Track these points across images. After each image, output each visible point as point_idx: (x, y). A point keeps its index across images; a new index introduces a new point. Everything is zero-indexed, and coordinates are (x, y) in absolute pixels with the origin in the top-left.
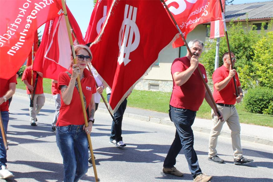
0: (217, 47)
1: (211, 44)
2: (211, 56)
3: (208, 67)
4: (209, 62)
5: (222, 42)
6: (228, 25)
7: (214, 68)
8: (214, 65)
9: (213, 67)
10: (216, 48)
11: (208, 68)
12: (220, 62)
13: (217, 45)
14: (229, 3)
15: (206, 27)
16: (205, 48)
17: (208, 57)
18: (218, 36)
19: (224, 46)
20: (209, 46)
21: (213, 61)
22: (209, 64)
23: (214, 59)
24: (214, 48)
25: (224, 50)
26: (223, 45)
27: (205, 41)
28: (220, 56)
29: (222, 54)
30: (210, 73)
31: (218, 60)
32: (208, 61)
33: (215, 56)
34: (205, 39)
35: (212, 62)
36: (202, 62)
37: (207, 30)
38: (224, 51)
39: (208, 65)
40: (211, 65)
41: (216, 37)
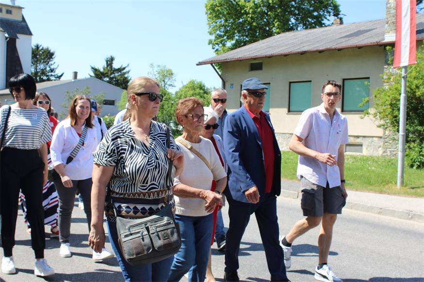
0: (403, 80)
1: (394, 77)
2: (393, 95)
4: (391, 105)
5: (411, 72)
6: (421, 45)
7: (399, 114)
8: (399, 110)
10: (401, 82)
11: (389, 114)
12: (408, 104)
13: (403, 77)
14: (421, 9)
15: (385, 49)
16: (384, 82)
17: (389, 96)
18: (406, 64)
20: (390, 79)
21: (398, 103)
22: (390, 108)
23: (399, 100)
24: (398, 82)
25: (415, 84)
26: (413, 77)
27: (383, 71)
28: (409, 94)
29: (412, 92)
30: (393, 122)
31: (405, 101)
32: (388, 102)
33: (400, 94)
34: (384, 68)
36: (380, 104)
37: (386, 55)
38: (415, 87)
39: (389, 110)
40: (394, 110)
41: (402, 65)
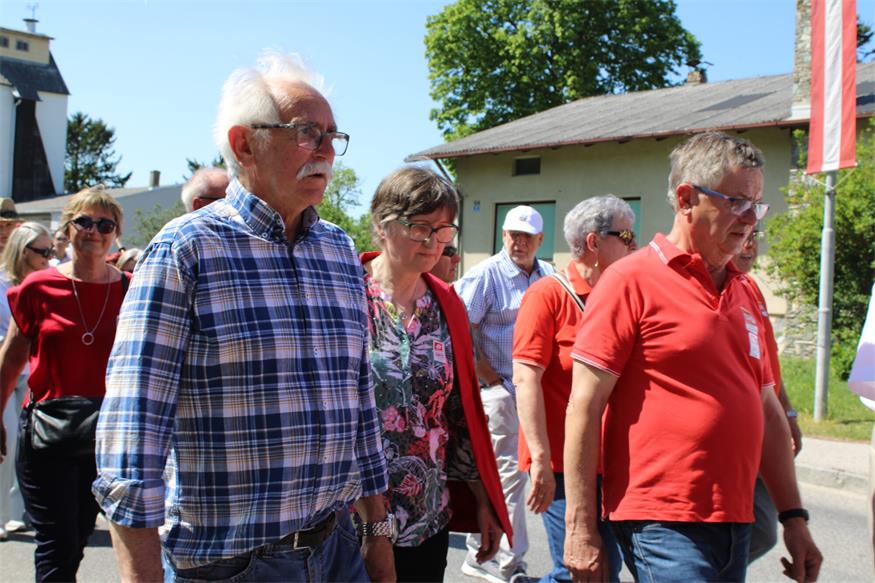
0: (827, 200)
1: (810, 192)
2: (807, 230)
3: (798, 264)
4: (803, 249)
5: (845, 183)
6: (865, 128)
7: (819, 269)
8: (818, 260)
9: (815, 266)
10: (824, 202)
11: (799, 268)
12: (838, 249)
13: (829, 194)
14: (867, 54)
15: (792, 135)
16: (789, 202)
17: (799, 232)
18: (835, 166)
19: (852, 195)
20: (802, 196)
21: (816, 246)
22: (801, 256)
23: (820, 240)
24: (818, 204)
25: (852, 208)
26: (848, 194)
27: (788, 180)
28: (840, 229)
29: (846, 224)
30: (806, 284)
31: (831, 242)
32: (796, 245)
33: (822, 228)
34: (789, 174)
35: (812, 247)
36: (780, 248)
37: (794, 146)
38: (852, 213)
39: (799, 260)
40: (808, 260)
41: (826, 168)
